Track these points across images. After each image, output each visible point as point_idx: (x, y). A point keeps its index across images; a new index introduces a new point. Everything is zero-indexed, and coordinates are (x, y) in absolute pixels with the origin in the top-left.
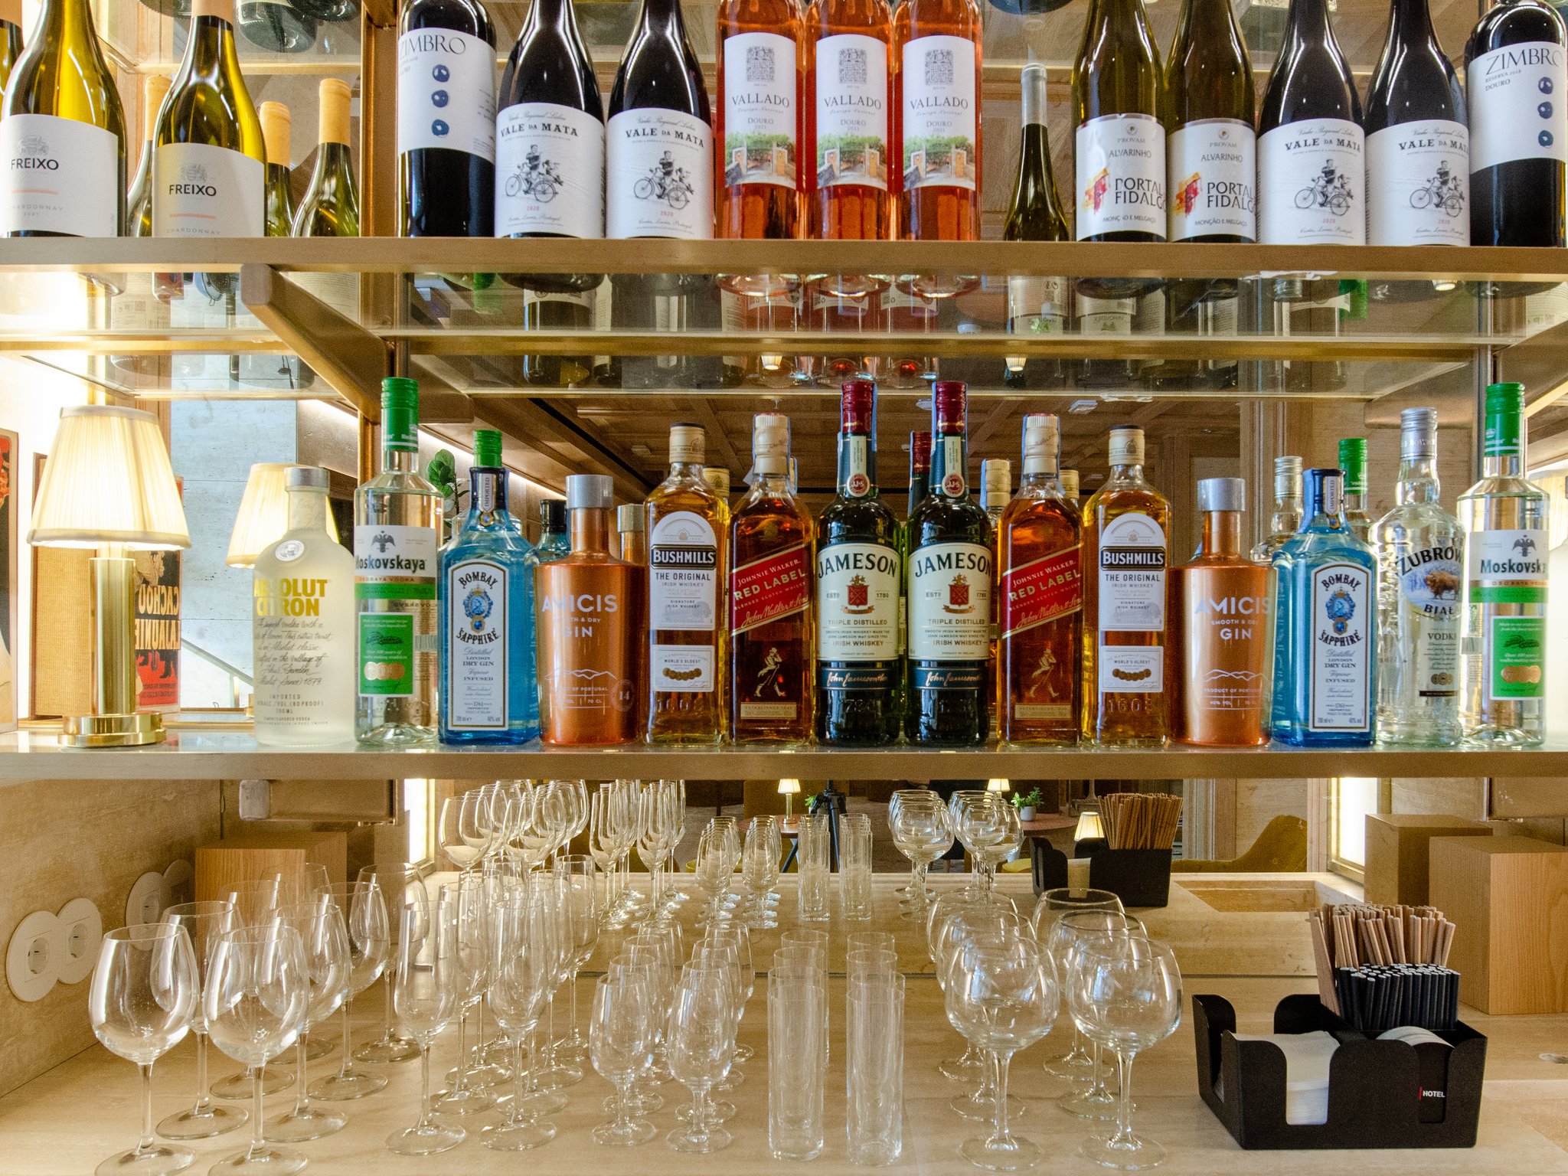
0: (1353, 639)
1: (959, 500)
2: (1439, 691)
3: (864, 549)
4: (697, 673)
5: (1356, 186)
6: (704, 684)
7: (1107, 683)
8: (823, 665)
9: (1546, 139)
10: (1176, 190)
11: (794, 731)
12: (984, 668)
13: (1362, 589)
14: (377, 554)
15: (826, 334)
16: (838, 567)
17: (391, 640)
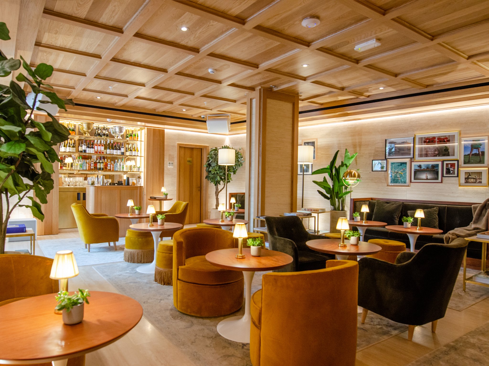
2: (120, 169)
5: (117, 152)
7: (108, 169)
12: (104, 168)
13: (117, 165)
14: (81, 163)
16: (98, 164)
17: (81, 166)
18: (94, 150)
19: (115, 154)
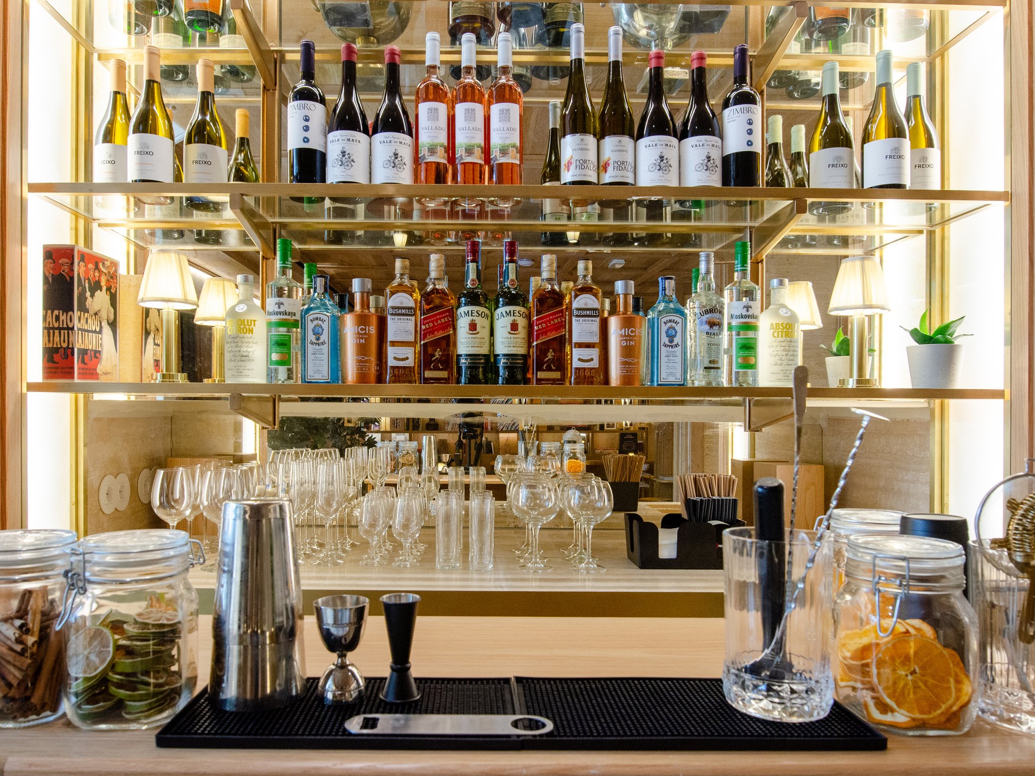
0: (676, 346)
1: (515, 289)
2: (712, 367)
3: (476, 308)
4: (407, 358)
5: (674, 162)
6: (410, 363)
7: (576, 364)
8: (459, 356)
9: (750, 143)
10: (601, 164)
11: (446, 381)
12: (525, 357)
13: (680, 325)
14: (277, 310)
15: (460, 221)
16: (465, 316)
17: (282, 344)
18: (406, 153)
19: (647, 178)
